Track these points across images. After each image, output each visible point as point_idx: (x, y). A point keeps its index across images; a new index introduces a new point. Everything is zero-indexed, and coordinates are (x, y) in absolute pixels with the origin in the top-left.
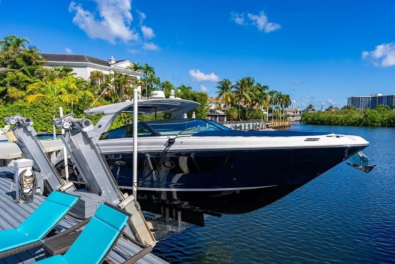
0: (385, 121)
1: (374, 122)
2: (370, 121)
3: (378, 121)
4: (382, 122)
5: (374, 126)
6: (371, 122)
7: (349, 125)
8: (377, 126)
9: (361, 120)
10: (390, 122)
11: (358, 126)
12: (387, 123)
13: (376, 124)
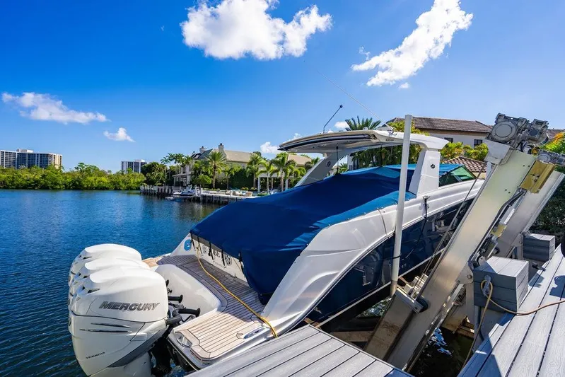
0: (69, 183)
1: (56, 184)
2: (50, 182)
3: (61, 183)
4: (65, 184)
5: (56, 189)
6: (52, 183)
7: (18, 188)
8: (60, 189)
9: (37, 182)
10: (74, 184)
11: (34, 189)
12: (73, 185)
13: (58, 187)
